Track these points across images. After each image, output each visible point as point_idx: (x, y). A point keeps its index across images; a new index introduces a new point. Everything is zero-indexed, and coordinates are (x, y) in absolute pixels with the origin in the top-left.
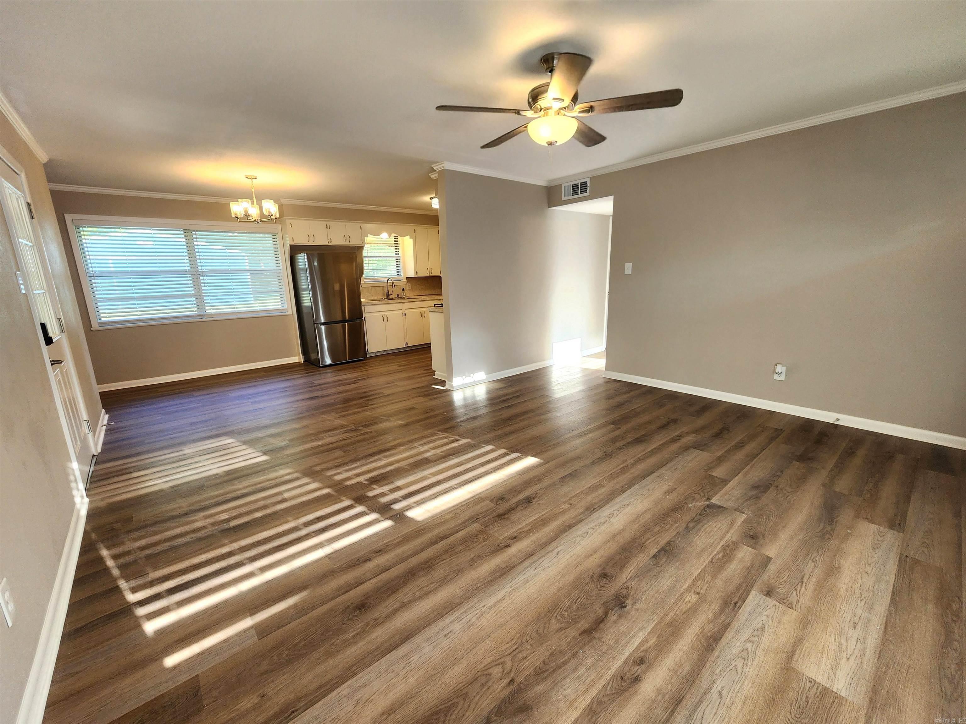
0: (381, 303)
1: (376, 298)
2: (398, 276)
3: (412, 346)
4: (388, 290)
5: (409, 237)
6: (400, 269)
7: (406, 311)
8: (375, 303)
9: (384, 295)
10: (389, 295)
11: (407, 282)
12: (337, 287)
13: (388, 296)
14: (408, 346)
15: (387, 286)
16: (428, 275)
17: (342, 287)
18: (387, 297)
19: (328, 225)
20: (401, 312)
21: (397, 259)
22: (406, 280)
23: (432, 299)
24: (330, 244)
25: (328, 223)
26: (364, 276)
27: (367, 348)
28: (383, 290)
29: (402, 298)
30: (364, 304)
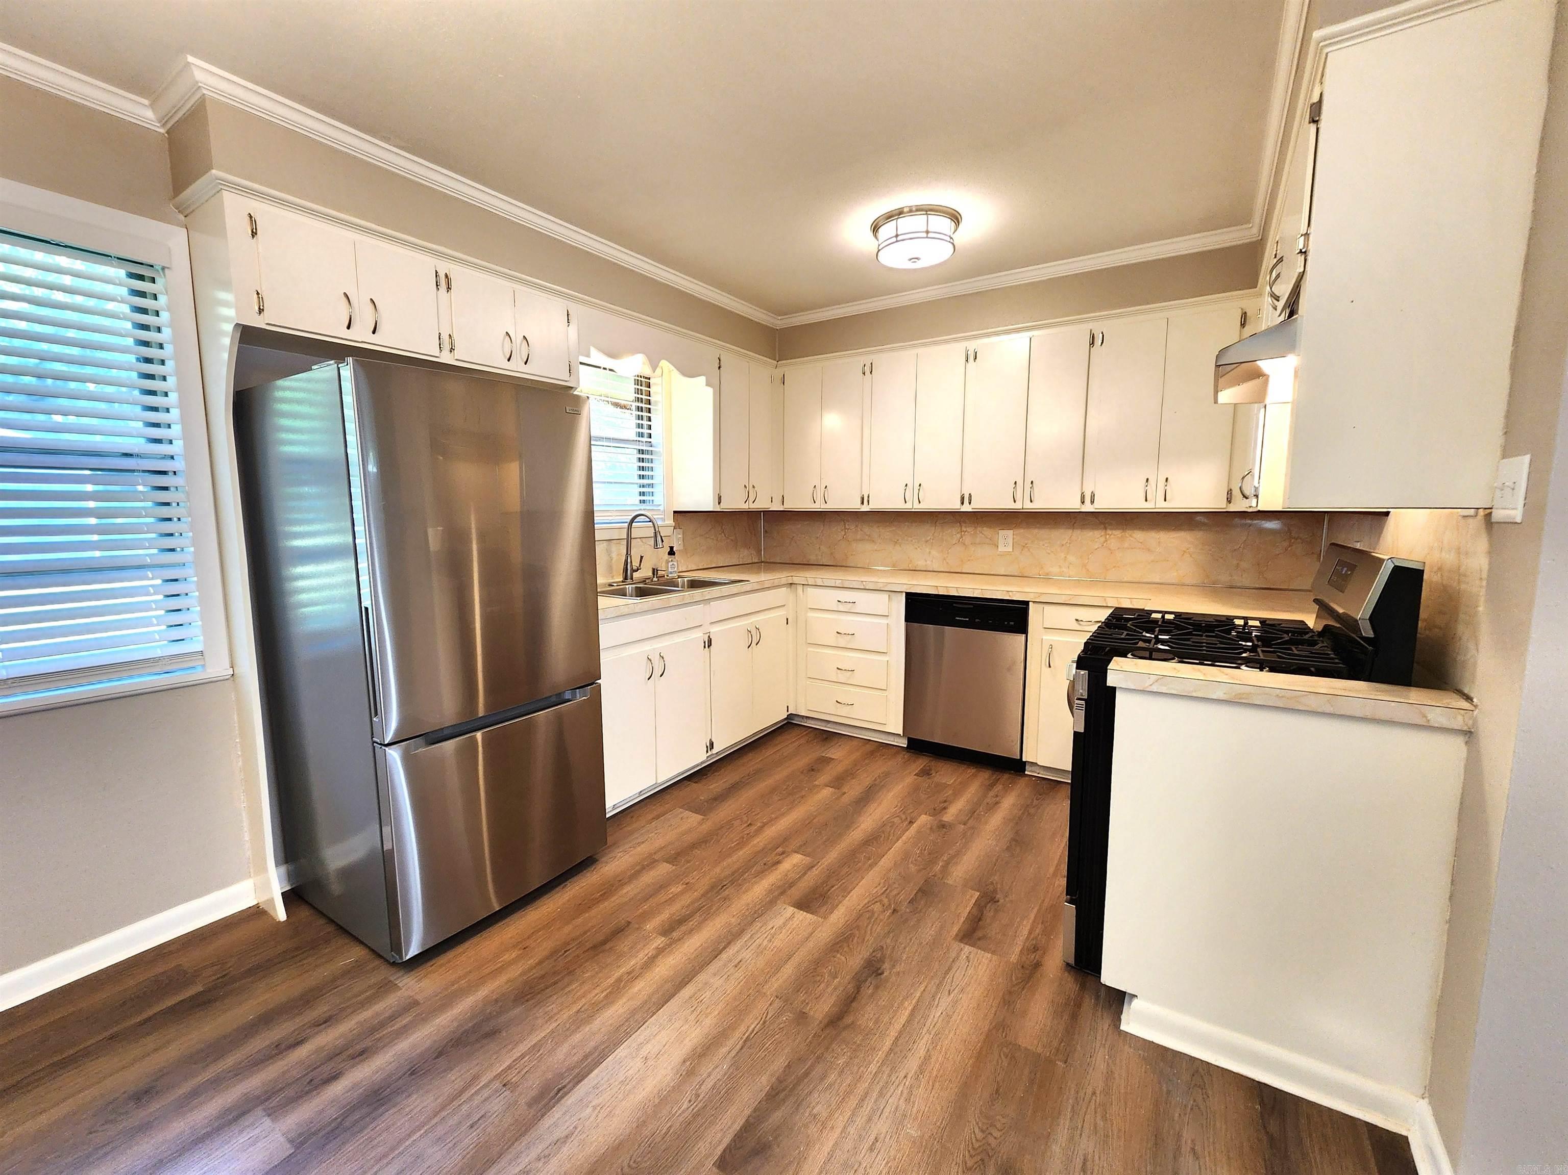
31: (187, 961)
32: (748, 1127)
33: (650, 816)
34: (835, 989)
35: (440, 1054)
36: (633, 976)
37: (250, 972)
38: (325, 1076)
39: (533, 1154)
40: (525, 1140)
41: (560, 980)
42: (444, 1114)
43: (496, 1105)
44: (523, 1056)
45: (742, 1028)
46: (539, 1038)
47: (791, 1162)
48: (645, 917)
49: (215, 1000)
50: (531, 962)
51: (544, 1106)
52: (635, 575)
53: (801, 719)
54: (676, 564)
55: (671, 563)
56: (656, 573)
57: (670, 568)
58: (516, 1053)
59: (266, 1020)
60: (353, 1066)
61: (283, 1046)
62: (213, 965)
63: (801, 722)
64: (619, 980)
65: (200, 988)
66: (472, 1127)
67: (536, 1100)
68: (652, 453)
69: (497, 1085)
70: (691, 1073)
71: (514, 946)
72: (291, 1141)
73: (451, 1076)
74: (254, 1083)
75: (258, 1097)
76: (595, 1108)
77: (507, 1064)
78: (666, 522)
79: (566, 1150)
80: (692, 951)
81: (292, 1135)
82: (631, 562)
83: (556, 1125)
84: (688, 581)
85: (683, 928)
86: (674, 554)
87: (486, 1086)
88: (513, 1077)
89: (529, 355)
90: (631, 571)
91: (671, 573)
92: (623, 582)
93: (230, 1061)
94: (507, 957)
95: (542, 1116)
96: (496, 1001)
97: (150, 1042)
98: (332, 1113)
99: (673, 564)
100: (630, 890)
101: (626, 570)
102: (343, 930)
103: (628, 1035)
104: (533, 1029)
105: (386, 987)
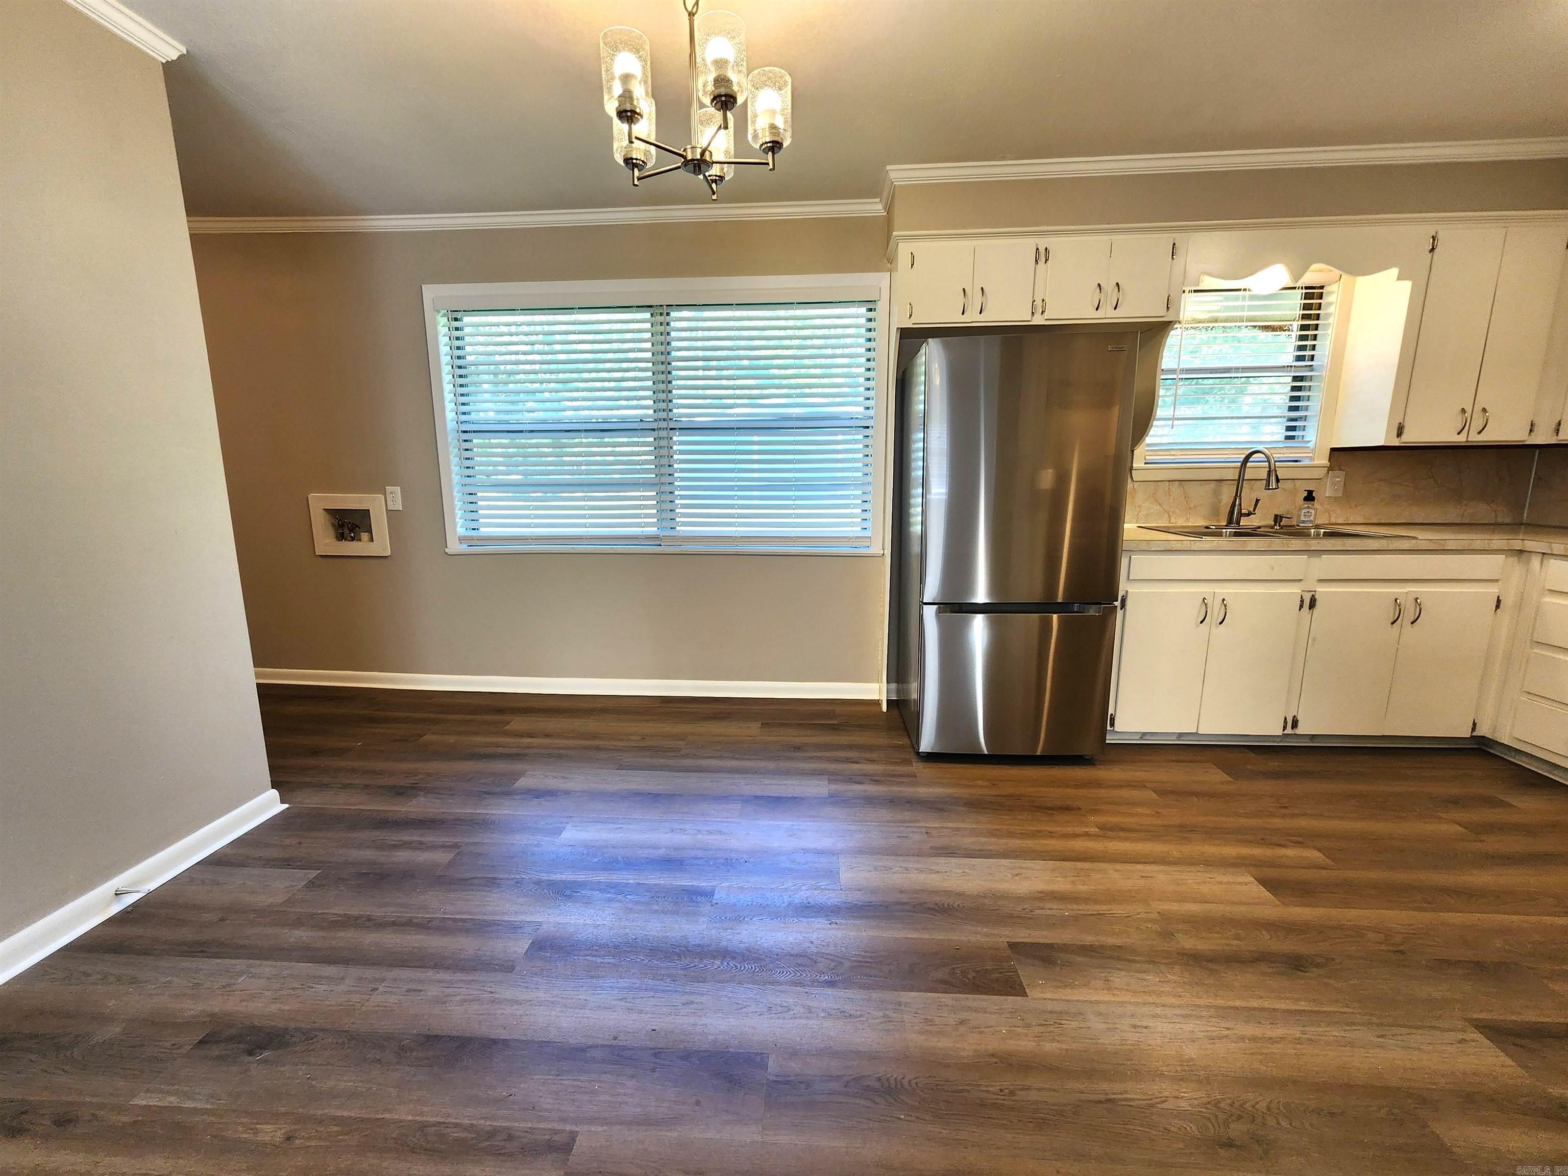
0: (1207, 546)
1: (1181, 522)
2: (1290, 443)
3: (1313, 737)
4: (1238, 495)
5: (1394, 272)
6: (1305, 418)
7: (1321, 589)
8: (1178, 546)
9: (1215, 513)
10: (1241, 515)
11: (1330, 469)
12: (1047, 479)
13: (1234, 517)
14: (1299, 731)
15: (1240, 481)
16: (1461, 439)
17: (1062, 479)
18: (1230, 522)
19: (1042, 251)
20: (1295, 590)
21: (1301, 378)
22: (1325, 462)
23: (1478, 545)
24: (1038, 320)
25: (1043, 243)
26: (1148, 440)
27: (1111, 711)
28: (1217, 493)
29: (1299, 533)
30: (1132, 546)
31: (838, 709)
32: (1050, 946)
33: (1174, 758)
34: (1227, 945)
35: (908, 802)
36: (1051, 835)
37: (860, 726)
38: (857, 780)
39: (917, 866)
40: (917, 858)
41: (1000, 810)
42: (891, 824)
43: (917, 837)
44: (946, 828)
45: (1104, 907)
46: (963, 826)
47: (1061, 981)
48: (1095, 812)
49: (837, 729)
50: (992, 793)
51: (938, 854)
52: (1244, 522)
53: (1506, 751)
54: (1313, 512)
55: (1306, 510)
56: (1278, 521)
57: (1302, 516)
58: (945, 825)
59: (850, 747)
60: (869, 783)
61: (850, 761)
62: (846, 716)
63: (1506, 755)
64: (1040, 831)
65: (836, 723)
66: (899, 837)
67: (936, 848)
68: (1311, 378)
69: (924, 830)
70: (1040, 899)
71: (989, 780)
72: (829, 794)
73: (906, 813)
74: (832, 767)
75: (829, 772)
76: (964, 872)
77: (936, 826)
78: (1316, 462)
79: (933, 876)
80: (1113, 849)
81: (831, 792)
82: (1240, 505)
83: (937, 864)
84: (1324, 532)
85: (1122, 834)
86: (1313, 499)
87: (919, 827)
88: (934, 833)
89: (1118, 300)
90: (1238, 514)
91: (1303, 522)
92: (1226, 526)
93: (828, 754)
94: (980, 783)
95: (934, 856)
96: (956, 798)
97: (809, 732)
98: (850, 794)
99: (1308, 512)
100: (1102, 793)
101: (1231, 512)
102: (906, 729)
103: (1016, 857)
104: (963, 821)
105: (908, 762)
